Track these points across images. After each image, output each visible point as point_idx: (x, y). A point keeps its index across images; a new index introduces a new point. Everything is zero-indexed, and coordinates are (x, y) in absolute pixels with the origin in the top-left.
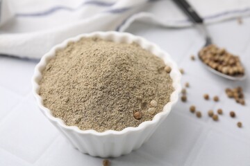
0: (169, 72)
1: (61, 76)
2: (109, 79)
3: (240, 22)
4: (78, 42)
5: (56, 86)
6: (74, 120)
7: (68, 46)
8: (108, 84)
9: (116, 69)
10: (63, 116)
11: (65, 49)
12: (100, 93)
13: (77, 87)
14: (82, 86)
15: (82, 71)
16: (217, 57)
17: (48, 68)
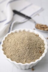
0: (38, 36)
1: (12, 49)
2: (29, 45)
3: (39, 15)
4: (8, 36)
5: (12, 53)
6: (24, 61)
7: (6, 39)
8: (29, 46)
9: (30, 41)
10: (20, 62)
11: (5, 40)
12: (28, 50)
13: (20, 51)
14: (21, 50)
15: (18, 45)
16: (41, 27)
17: (4, 48)
